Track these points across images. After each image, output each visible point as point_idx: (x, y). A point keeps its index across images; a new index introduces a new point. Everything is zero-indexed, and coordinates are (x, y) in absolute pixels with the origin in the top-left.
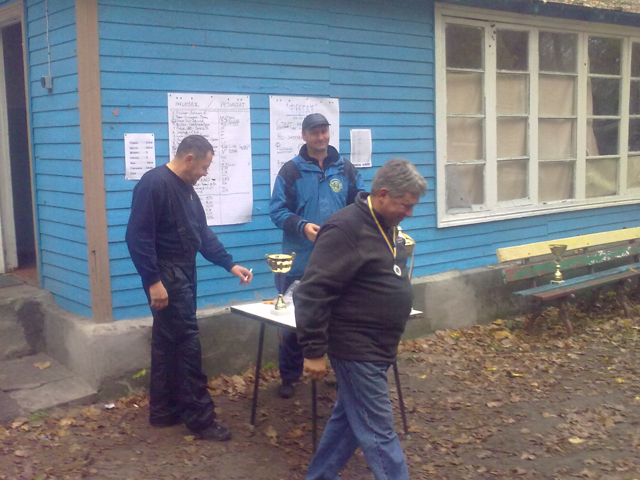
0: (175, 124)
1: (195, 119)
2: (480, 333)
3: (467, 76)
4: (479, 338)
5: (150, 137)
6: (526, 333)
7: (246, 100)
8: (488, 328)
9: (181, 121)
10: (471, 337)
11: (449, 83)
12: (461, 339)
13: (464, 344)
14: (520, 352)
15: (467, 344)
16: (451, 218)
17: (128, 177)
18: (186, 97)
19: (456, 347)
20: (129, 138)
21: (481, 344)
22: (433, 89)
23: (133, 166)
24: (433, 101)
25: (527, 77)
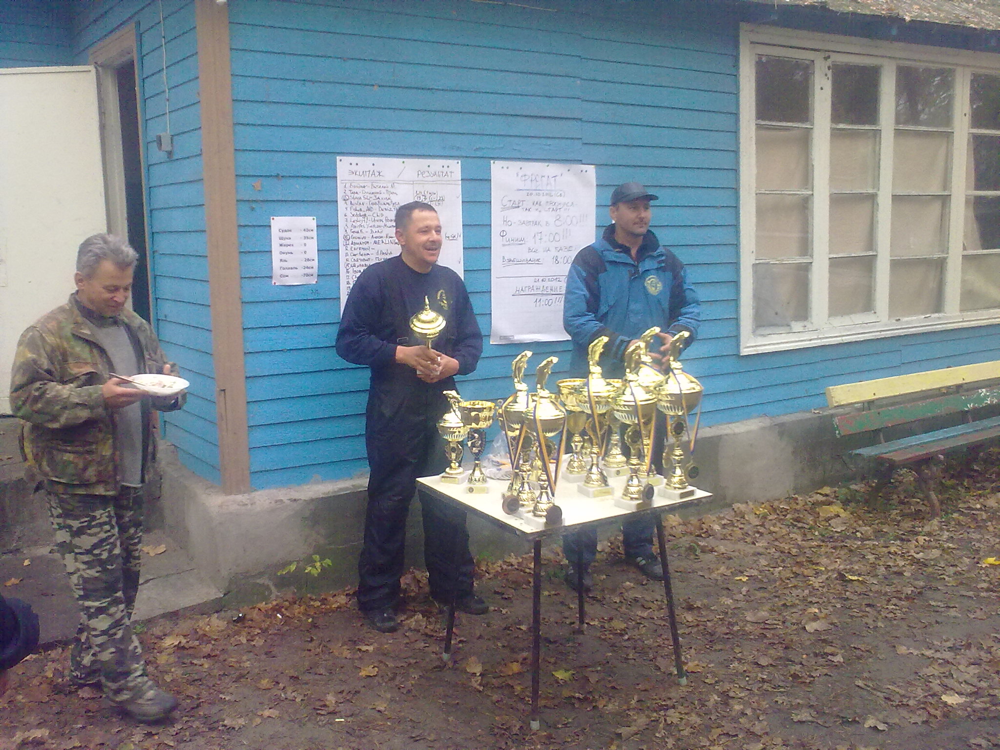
0: (348, 202)
1: (378, 196)
2: (798, 507)
3: (786, 133)
4: (797, 515)
5: (310, 222)
6: (866, 508)
7: (455, 167)
8: (810, 499)
9: (356, 198)
10: (784, 513)
11: (760, 143)
12: (770, 517)
13: (774, 525)
14: (856, 538)
15: (778, 524)
16: (760, 341)
17: (277, 281)
18: (365, 163)
19: (762, 530)
20: (278, 223)
21: (800, 525)
22: (736, 152)
23: (284, 264)
24: (736, 171)
25: (877, 133)
